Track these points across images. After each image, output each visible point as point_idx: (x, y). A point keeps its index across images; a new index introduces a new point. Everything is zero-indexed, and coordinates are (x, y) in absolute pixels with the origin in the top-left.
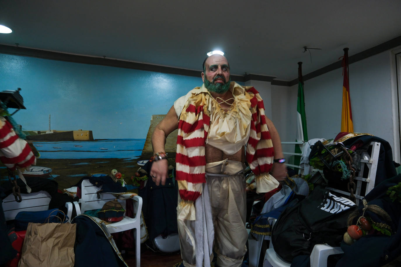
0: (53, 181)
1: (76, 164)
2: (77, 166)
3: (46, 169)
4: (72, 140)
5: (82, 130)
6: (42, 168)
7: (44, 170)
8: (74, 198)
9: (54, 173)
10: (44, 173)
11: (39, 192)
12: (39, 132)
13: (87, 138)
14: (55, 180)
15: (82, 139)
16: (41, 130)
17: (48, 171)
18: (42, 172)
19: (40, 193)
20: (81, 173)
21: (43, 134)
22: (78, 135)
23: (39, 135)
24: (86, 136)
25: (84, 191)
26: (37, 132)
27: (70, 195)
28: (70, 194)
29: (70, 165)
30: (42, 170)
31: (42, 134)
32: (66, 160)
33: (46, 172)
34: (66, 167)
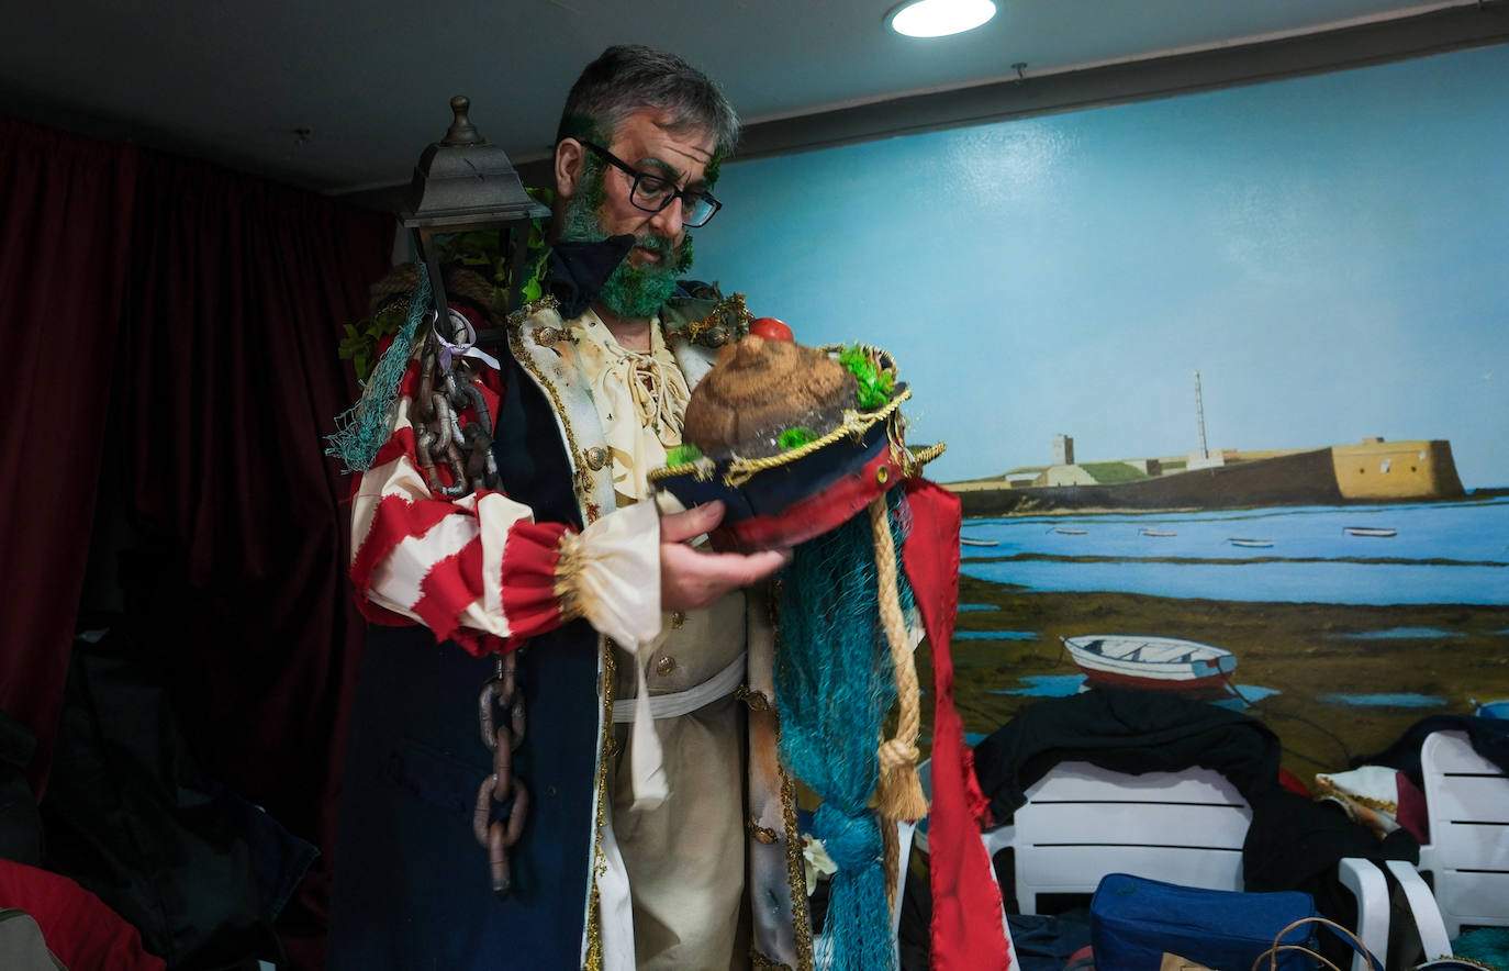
0: (1253, 724)
1: (1367, 636)
2: (1375, 649)
3: (1206, 652)
4: (1331, 496)
5: (1381, 440)
6: (1183, 647)
7: (1194, 657)
8: (1385, 835)
9: (1245, 675)
10: (1195, 670)
11: (1183, 773)
12: (1153, 466)
13: (1423, 482)
14: (1253, 713)
15: (1392, 492)
16: (1163, 457)
17: (1214, 663)
18: (1188, 667)
19: (1190, 778)
20: (1405, 690)
21: (1175, 471)
22: (1362, 471)
23: (1157, 477)
24: (1412, 473)
25: (1442, 802)
26: (1142, 467)
27: (1355, 815)
28: (1358, 807)
29: (1331, 637)
30: (1186, 659)
31: (1166, 473)
32: (1307, 608)
33: (1204, 666)
34: (1310, 650)
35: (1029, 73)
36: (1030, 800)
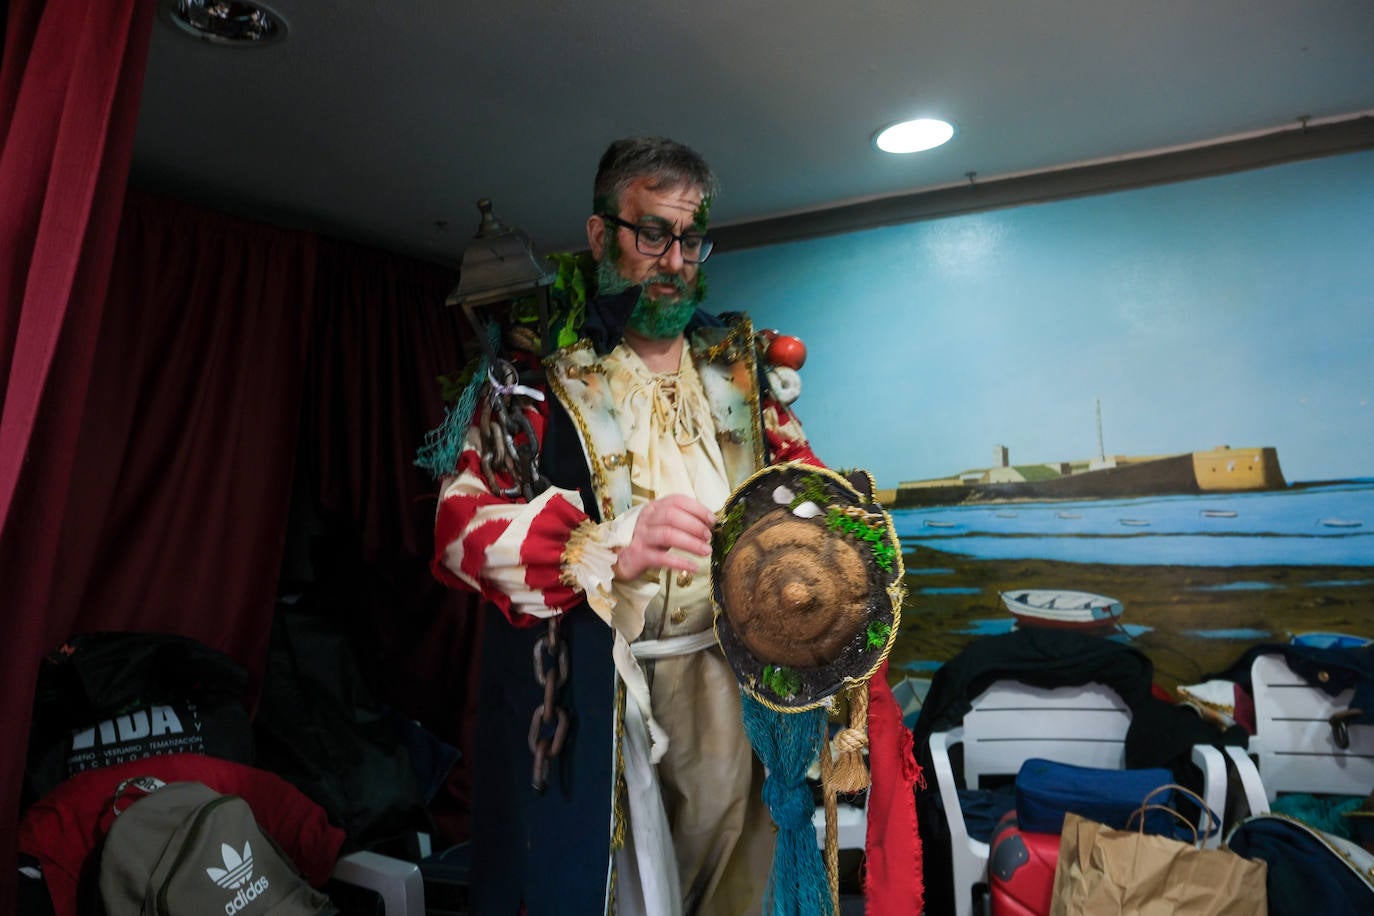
0: (1134, 652)
1: (1216, 588)
2: (1221, 597)
3: (1101, 601)
4: (1192, 488)
5: (1227, 447)
6: (1085, 598)
7: (1093, 605)
8: (1224, 729)
9: (1128, 617)
10: (1093, 614)
11: (1084, 687)
12: (1066, 467)
13: (1257, 477)
14: (1135, 645)
15: (1235, 485)
16: (1073, 460)
17: (1108, 609)
18: (1089, 612)
19: (1088, 691)
20: (1242, 626)
21: (1081, 471)
22: (1214, 470)
23: (1068, 475)
24: (1248, 471)
25: (1265, 705)
26: (1057, 468)
27: (1204, 716)
28: (1207, 710)
29: (1190, 589)
30: (1087, 606)
31: (1075, 472)
32: (1173, 569)
33: (1100, 611)
34: (1175, 598)
35: (980, 180)
36: (975, 708)
